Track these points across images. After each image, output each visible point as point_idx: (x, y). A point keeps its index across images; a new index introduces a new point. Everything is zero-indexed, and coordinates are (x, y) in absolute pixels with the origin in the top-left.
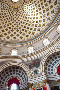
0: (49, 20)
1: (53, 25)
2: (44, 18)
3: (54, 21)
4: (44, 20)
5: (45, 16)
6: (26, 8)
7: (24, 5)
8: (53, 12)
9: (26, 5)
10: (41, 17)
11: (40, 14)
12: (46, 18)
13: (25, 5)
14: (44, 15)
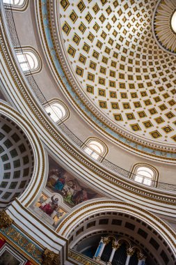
0: (69, 52)
1: (48, 50)
2: (81, 44)
3: (59, 60)
4: (79, 39)
5: (84, 48)
6: (141, 20)
7: (151, 24)
8: (77, 73)
9: (148, 28)
10: (91, 37)
11: (99, 42)
12: (78, 50)
13: (149, 25)
14: (89, 47)
